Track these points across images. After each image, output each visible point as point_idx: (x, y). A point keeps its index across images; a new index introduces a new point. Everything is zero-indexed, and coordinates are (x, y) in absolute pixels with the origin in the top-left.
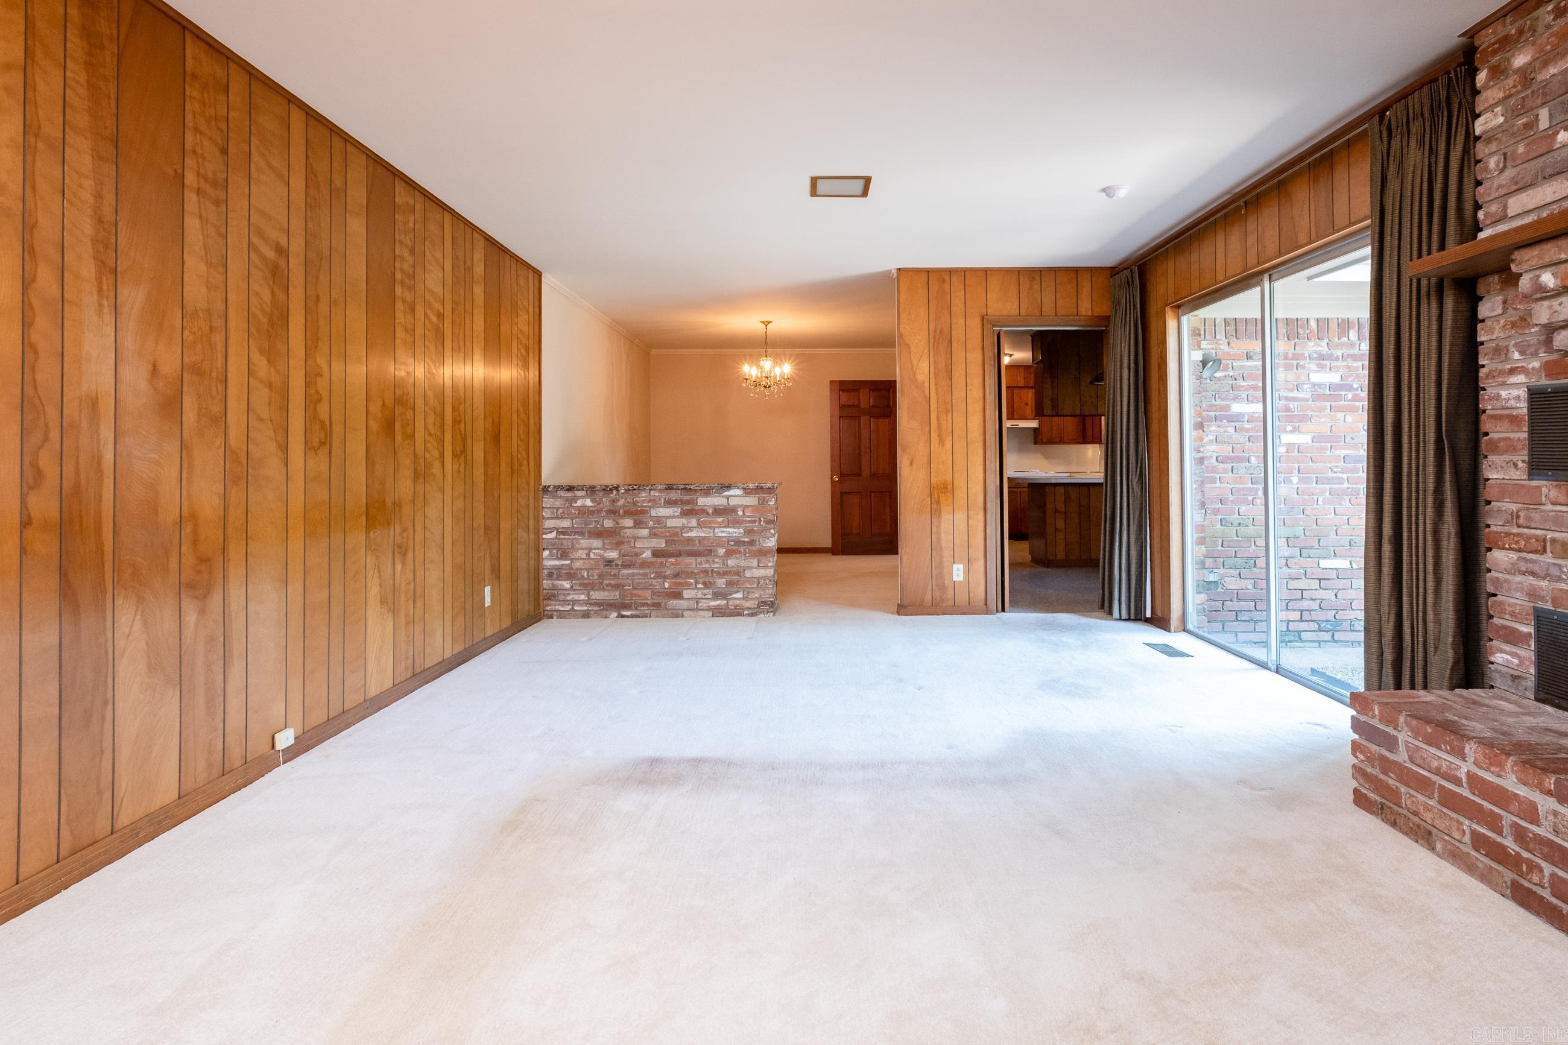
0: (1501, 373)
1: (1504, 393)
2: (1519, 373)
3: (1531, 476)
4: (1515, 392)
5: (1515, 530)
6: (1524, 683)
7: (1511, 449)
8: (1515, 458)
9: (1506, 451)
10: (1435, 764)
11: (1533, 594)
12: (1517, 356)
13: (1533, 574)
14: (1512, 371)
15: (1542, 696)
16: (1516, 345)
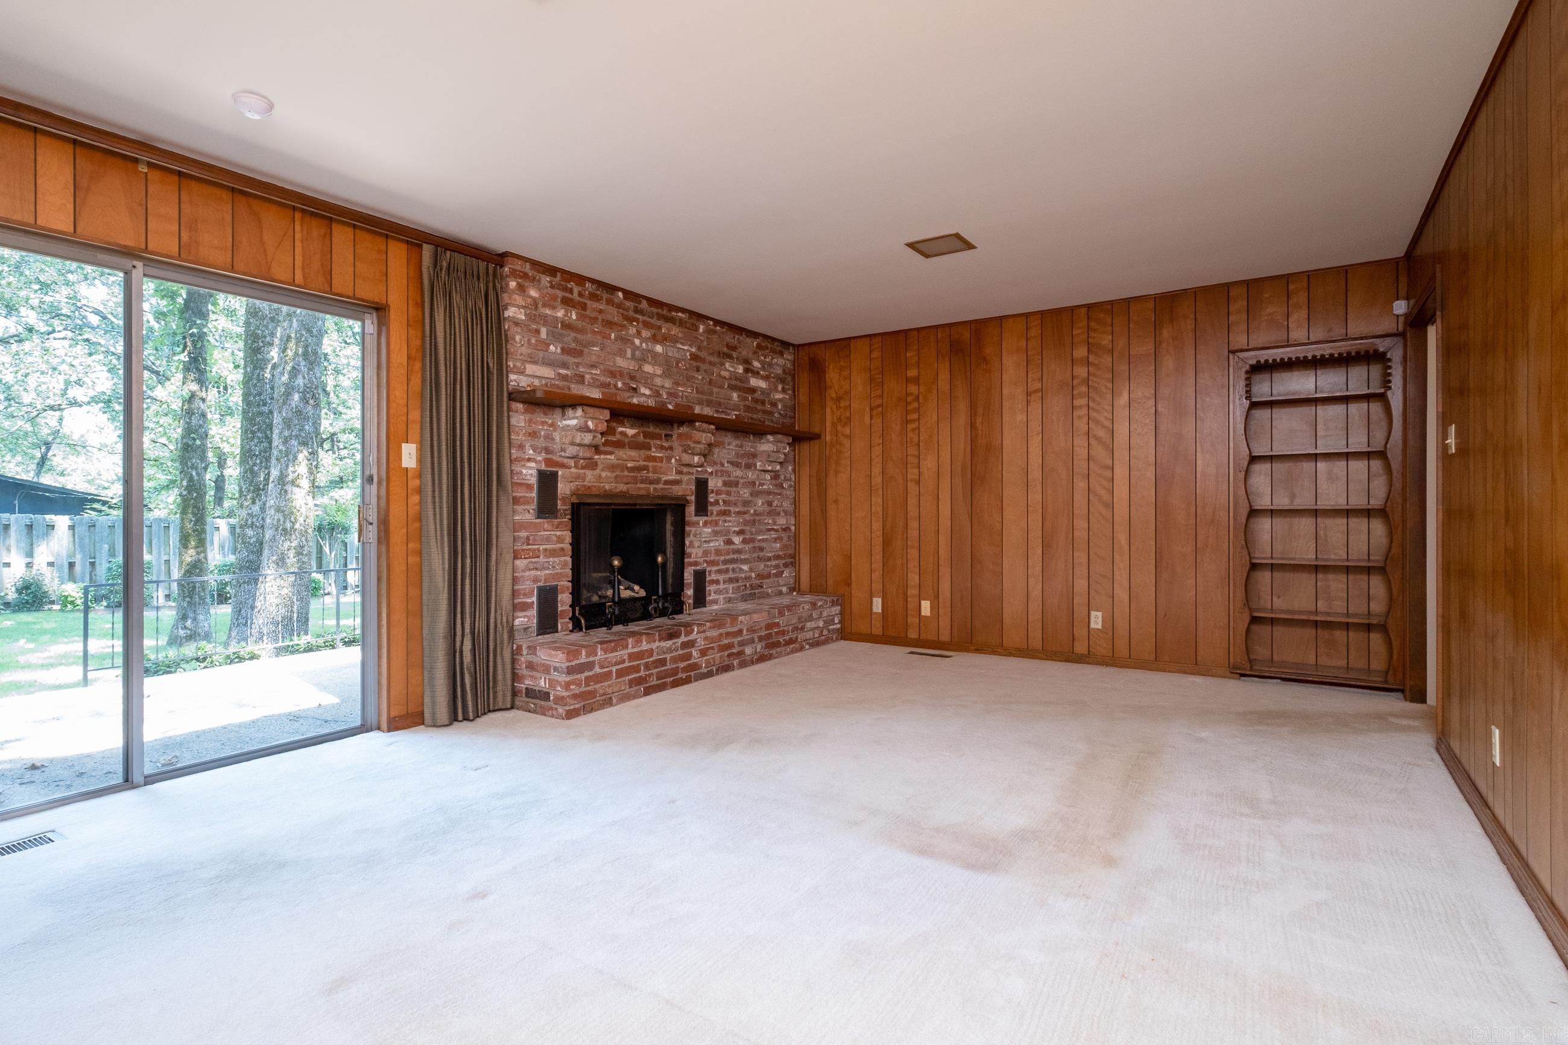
0: (523, 459)
1: (524, 471)
2: (533, 461)
3: (538, 518)
4: (530, 472)
5: (525, 547)
6: (530, 630)
7: (527, 501)
8: (528, 507)
9: (524, 504)
10: (614, 660)
11: (536, 580)
12: (531, 452)
13: (536, 569)
14: (529, 460)
15: (542, 631)
16: (531, 446)
